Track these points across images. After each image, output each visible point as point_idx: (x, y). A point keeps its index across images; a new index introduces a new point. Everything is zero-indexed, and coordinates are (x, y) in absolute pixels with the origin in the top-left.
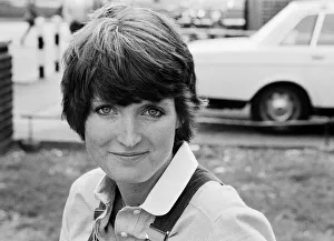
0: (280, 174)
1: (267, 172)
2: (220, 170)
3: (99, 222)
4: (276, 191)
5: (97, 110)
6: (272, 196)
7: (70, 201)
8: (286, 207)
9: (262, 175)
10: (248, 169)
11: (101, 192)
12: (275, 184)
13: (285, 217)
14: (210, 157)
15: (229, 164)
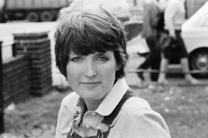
0: (202, 100)
1: (193, 99)
2: (167, 99)
3: (75, 121)
4: (198, 109)
5: (73, 60)
6: (196, 112)
7: (62, 109)
8: (204, 118)
9: (191, 100)
10: (183, 98)
11: (77, 106)
12: (197, 105)
13: (203, 124)
14: (161, 91)
15: (172, 95)
